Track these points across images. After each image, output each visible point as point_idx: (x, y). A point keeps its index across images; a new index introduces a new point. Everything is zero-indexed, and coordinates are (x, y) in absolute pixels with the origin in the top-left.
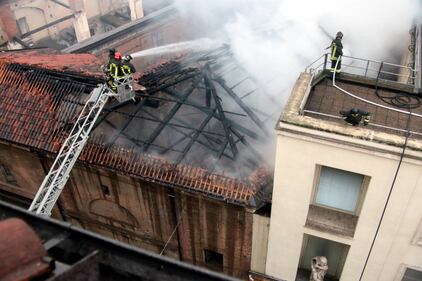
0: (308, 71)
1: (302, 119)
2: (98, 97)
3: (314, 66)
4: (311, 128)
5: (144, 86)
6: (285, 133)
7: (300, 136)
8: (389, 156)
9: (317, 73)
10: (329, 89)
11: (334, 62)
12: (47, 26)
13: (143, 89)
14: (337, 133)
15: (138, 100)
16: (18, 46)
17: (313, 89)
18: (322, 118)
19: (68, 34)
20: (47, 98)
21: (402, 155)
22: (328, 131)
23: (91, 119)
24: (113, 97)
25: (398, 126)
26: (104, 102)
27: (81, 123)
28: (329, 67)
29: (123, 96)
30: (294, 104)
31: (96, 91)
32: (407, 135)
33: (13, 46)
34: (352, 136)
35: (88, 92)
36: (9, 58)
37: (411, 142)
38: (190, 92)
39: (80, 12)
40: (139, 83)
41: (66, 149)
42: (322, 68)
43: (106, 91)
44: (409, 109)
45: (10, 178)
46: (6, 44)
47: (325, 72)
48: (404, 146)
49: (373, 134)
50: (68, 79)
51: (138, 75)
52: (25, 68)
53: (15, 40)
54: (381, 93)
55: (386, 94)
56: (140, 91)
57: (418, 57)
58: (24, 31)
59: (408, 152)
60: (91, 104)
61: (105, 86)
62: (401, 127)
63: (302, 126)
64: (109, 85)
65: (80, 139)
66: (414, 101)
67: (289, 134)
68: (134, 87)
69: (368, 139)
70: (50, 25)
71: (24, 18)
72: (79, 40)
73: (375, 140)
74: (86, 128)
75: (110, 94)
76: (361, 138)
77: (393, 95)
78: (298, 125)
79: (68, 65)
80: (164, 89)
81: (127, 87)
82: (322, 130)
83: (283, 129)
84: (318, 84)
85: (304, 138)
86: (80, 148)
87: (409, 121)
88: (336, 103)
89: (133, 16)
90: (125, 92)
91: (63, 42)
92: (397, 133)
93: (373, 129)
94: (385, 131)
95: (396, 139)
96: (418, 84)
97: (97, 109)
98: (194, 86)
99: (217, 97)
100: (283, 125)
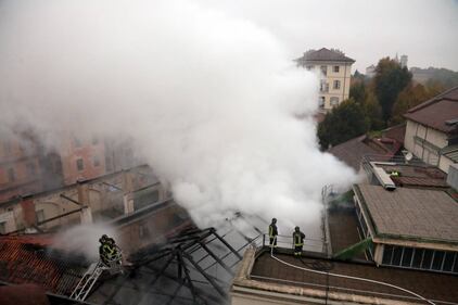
0: (252, 247)
1: (250, 283)
2: (94, 270)
4: (256, 288)
6: (237, 294)
7: (248, 296)
9: (258, 248)
10: (268, 260)
11: (272, 240)
12: (60, 217)
13: (130, 264)
14: (276, 291)
16: (34, 231)
17: (256, 260)
18: (265, 281)
20: (52, 272)
22: (269, 291)
23: (86, 289)
24: (106, 270)
25: (320, 283)
26: (98, 274)
27: (78, 291)
28: (267, 243)
29: (114, 270)
30: (243, 272)
32: (327, 290)
33: (29, 231)
34: (287, 293)
36: (24, 240)
37: (331, 295)
38: (167, 266)
39: (87, 207)
40: (128, 260)
42: (262, 245)
43: (101, 266)
44: (325, 270)
46: (24, 229)
47: (265, 247)
48: (326, 298)
49: (302, 291)
52: (37, 247)
53: (32, 226)
54: (305, 260)
57: (327, 233)
58: (41, 220)
59: (329, 302)
60: (88, 276)
62: (323, 284)
63: (249, 288)
64: (103, 262)
66: (329, 264)
67: (241, 295)
69: (299, 295)
71: (42, 211)
73: (304, 295)
75: (104, 268)
76: (294, 294)
78: (246, 287)
80: (147, 264)
81: (118, 263)
82: (264, 290)
83: (236, 291)
84: (261, 255)
85: (252, 297)
87: (327, 279)
88: (274, 269)
89: (126, 211)
90: (116, 267)
92: (320, 288)
93: (303, 286)
94: (312, 287)
95: (320, 293)
96: (330, 252)
97: (92, 280)
98: (169, 262)
99: (186, 270)
100: (235, 287)
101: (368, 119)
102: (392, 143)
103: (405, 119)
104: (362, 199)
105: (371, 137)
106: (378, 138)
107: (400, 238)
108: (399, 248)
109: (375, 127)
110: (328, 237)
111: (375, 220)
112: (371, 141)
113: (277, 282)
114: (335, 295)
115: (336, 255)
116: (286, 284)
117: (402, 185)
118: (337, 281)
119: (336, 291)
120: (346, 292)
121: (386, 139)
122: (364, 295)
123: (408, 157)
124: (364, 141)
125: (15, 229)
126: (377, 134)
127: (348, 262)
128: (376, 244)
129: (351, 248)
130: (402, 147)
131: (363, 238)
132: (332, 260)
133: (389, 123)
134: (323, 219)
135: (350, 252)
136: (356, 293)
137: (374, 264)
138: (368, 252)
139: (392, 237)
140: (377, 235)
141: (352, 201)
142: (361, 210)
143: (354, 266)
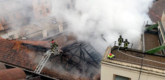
0: (110, 46)
1: (108, 60)
2: (48, 53)
3: (112, 45)
4: (111, 63)
5: (63, 50)
6: (103, 64)
7: (108, 65)
8: (136, 72)
9: (112, 47)
10: (116, 52)
12: (34, 33)
13: (62, 51)
14: (119, 64)
15: (60, 54)
16: (25, 38)
17: (111, 51)
19: (41, 35)
21: (141, 72)
22: (116, 64)
24: (53, 53)
25: (139, 63)
26: (50, 55)
27: (43, 61)
29: (56, 53)
30: (106, 56)
31: (48, 52)
32: (142, 65)
33: (23, 38)
34: (124, 65)
36: (22, 41)
37: (143, 68)
38: (76, 52)
39: (44, 29)
40: (61, 50)
41: (37, 69)
42: (114, 45)
43: (51, 51)
44: (142, 57)
46: (21, 37)
47: (115, 46)
48: (141, 69)
49: (131, 65)
50: (40, 48)
51: (61, 47)
52: (26, 44)
53: (24, 36)
54: (132, 53)
55: (134, 53)
57: (144, 42)
58: (27, 34)
59: (142, 70)
60: (46, 55)
61: (51, 50)
62: (140, 63)
63: (108, 62)
64: (52, 50)
65: (42, 66)
66: (143, 55)
67: (105, 65)
68: (59, 50)
69: (129, 66)
70: (35, 32)
71: (28, 30)
72: (44, 37)
73: (131, 67)
74: (44, 63)
75: (52, 52)
76: (127, 66)
77: (137, 53)
78: (107, 62)
79: (40, 44)
81: (57, 50)
82: (115, 63)
83: (103, 63)
84: (113, 50)
86: (42, 69)
87: (142, 61)
88: (119, 56)
89: (60, 31)
90: (57, 52)
91: (39, 38)
92: (138, 65)
93: (131, 63)
94: (135, 64)
95: (138, 66)
96: (144, 50)
97: (48, 57)
99: (83, 54)
100: (102, 62)
104: (162, 28)
110: (144, 44)
113: (120, 61)
114: (145, 68)
115: (147, 51)
116: (124, 62)
118: (146, 62)
119: (146, 66)
120: (150, 67)
122: (159, 69)
125: (18, 37)
127: (152, 54)
129: (154, 49)
131: (161, 45)
132: (145, 53)
134: (142, 36)
135: (153, 51)
136: (155, 68)
138: (162, 51)
141: (157, 29)
142: (161, 33)
143: (155, 57)
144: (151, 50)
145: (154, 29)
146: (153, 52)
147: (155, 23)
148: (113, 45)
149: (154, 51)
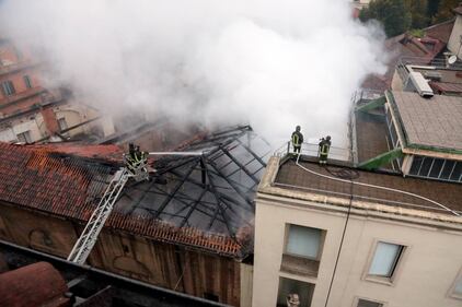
0: (276, 155)
1: (274, 190)
2: (120, 177)
3: (281, 151)
4: (280, 196)
5: (156, 168)
6: (261, 201)
7: (272, 203)
8: (339, 214)
9: (283, 155)
10: (292, 167)
12: (81, 125)
13: (155, 171)
14: (300, 199)
15: (151, 180)
16: (59, 139)
17: (280, 168)
18: (292, 189)
20: (80, 178)
21: (349, 213)
22: (293, 198)
23: (114, 194)
25: (344, 192)
26: (125, 181)
27: (107, 197)
28: (292, 151)
30: (267, 179)
31: (119, 173)
32: (351, 198)
33: (54, 139)
34: (310, 201)
35: (112, 174)
36: (50, 148)
37: (354, 203)
38: (190, 172)
40: (152, 167)
41: (95, 218)
42: (286, 152)
43: (127, 173)
44: (350, 179)
45: (49, 242)
46: (48, 138)
47: (289, 154)
48: (349, 206)
49: (326, 199)
52: (63, 156)
53: (56, 134)
54: (329, 168)
55: (334, 169)
56: (152, 173)
57: (355, 141)
58: (63, 129)
59: (352, 210)
60: (115, 183)
61: (126, 169)
62: (346, 193)
63: (273, 195)
64: (128, 169)
65: (106, 210)
66: (354, 173)
67: (265, 201)
69: (322, 203)
70: (84, 123)
71: (64, 119)
72: (106, 135)
73: (327, 203)
74: (111, 202)
75: (129, 175)
76: (317, 202)
77: (339, 169)
79: (97, 154)
80: (171, 171)
81: (142, 170)
82: (288, 197)
83: (260, 198)
84: (284, 163)
85: (276, 203)
86: (106, 217)
87: (351, 188)
88: (298, 177)
91: (94, 137)
92: (344, 197)
93: (326, 194)
94: (335, 196)
95: (343, 201)
96: (356, 161)
97: (119, 187)
98: (193, 168)
99: (210, 176)
100: (259, 195)
101: (409, 16)
102: (433, 44)
103: (455, 14)
104: (394, 106)
105: (410, 37)
106: (419, 36)
107: (432, 149)
108: (429, 159)
109: (416, 25)
110: (355, 146)
111: (407, 130)
112: (410, 41)
113: (300, 190)
114: (359, 204)
115: (362, 164)
116: (309, 191)
117: (440, 92)
118: (360, 190)
119: (360, 199)
120: (370, 201)
121: (427, 39)
122: (387, 204)
123: (452, 60)
124: (402, 42)
125: (40, 138)
126: (418, 32)
127: (373, 171)
128: (405, 154)
129: (378, 157)
130: (445, 49)
131: (392, 148)
132: (358, 169)
133: (434, 19)
134: (350, 126)
135: (376, 161)
136: (379, 203)
137: (401, 175)
138: (395, 162)
139: (423, 148)
140: (407, 145)
141: (383, 109)
142: (393, 118)
143: (379, 176)
144: (372, 160)
145: (378, 109)
146: (375, 167)
147: (377, 96)
148: (283, 152)
149: (379, 162)
